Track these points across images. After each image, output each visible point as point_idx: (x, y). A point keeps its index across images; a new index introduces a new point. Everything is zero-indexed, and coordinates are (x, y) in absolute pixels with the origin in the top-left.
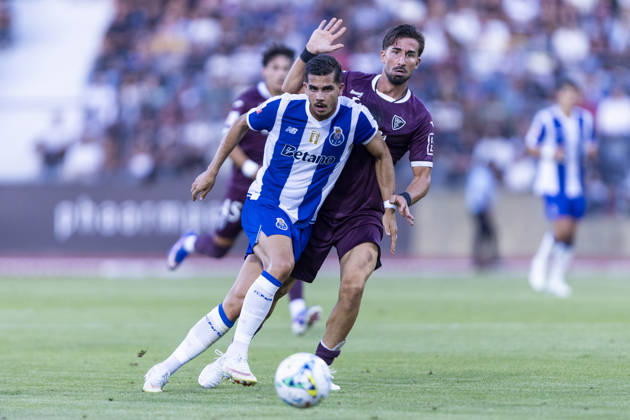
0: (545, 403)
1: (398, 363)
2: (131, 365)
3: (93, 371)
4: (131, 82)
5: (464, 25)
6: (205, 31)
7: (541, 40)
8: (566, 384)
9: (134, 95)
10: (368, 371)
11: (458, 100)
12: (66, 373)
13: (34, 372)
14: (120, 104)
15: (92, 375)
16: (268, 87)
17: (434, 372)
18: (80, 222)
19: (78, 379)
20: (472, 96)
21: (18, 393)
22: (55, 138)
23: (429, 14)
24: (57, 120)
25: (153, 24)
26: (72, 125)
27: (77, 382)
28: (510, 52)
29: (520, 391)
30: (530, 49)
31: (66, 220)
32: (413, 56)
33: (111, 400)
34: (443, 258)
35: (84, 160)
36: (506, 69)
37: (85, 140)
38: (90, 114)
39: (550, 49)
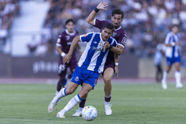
0: (177, 121)
1: (134, 109)
2: (56, 110)
3: (45, 112)
4: (55, 27)
5: (153, 10)
6: (77, 12)
7: (175, 15)
8: (184, 116)
9: (56, 31)
10: (125, 112)
11: (151, 32)
12: (37, 112)
13: (27, 112)
14: (52, 34)
15: (44, 113)
16: (68, 31)
17: (145, 112)
18: (41, 68)
19: (40, 114)
20: (155, 31)
21: (23, 118)
22: (33, 43)
23: (142, 7)
24: (34, 38)
25: (62, 10)
26: (38, 39)
27: (40, 115)
28: (166, 18)
29: (170, 118)
30: (173, 17)
31: (36, 67)
32: (120, 19)
33: (50, 120)
34: (147, 78)
35: (42, 50)
36: (165, 23)
37: (42, 44)
38: (43, 36)
39: (178, 17)
